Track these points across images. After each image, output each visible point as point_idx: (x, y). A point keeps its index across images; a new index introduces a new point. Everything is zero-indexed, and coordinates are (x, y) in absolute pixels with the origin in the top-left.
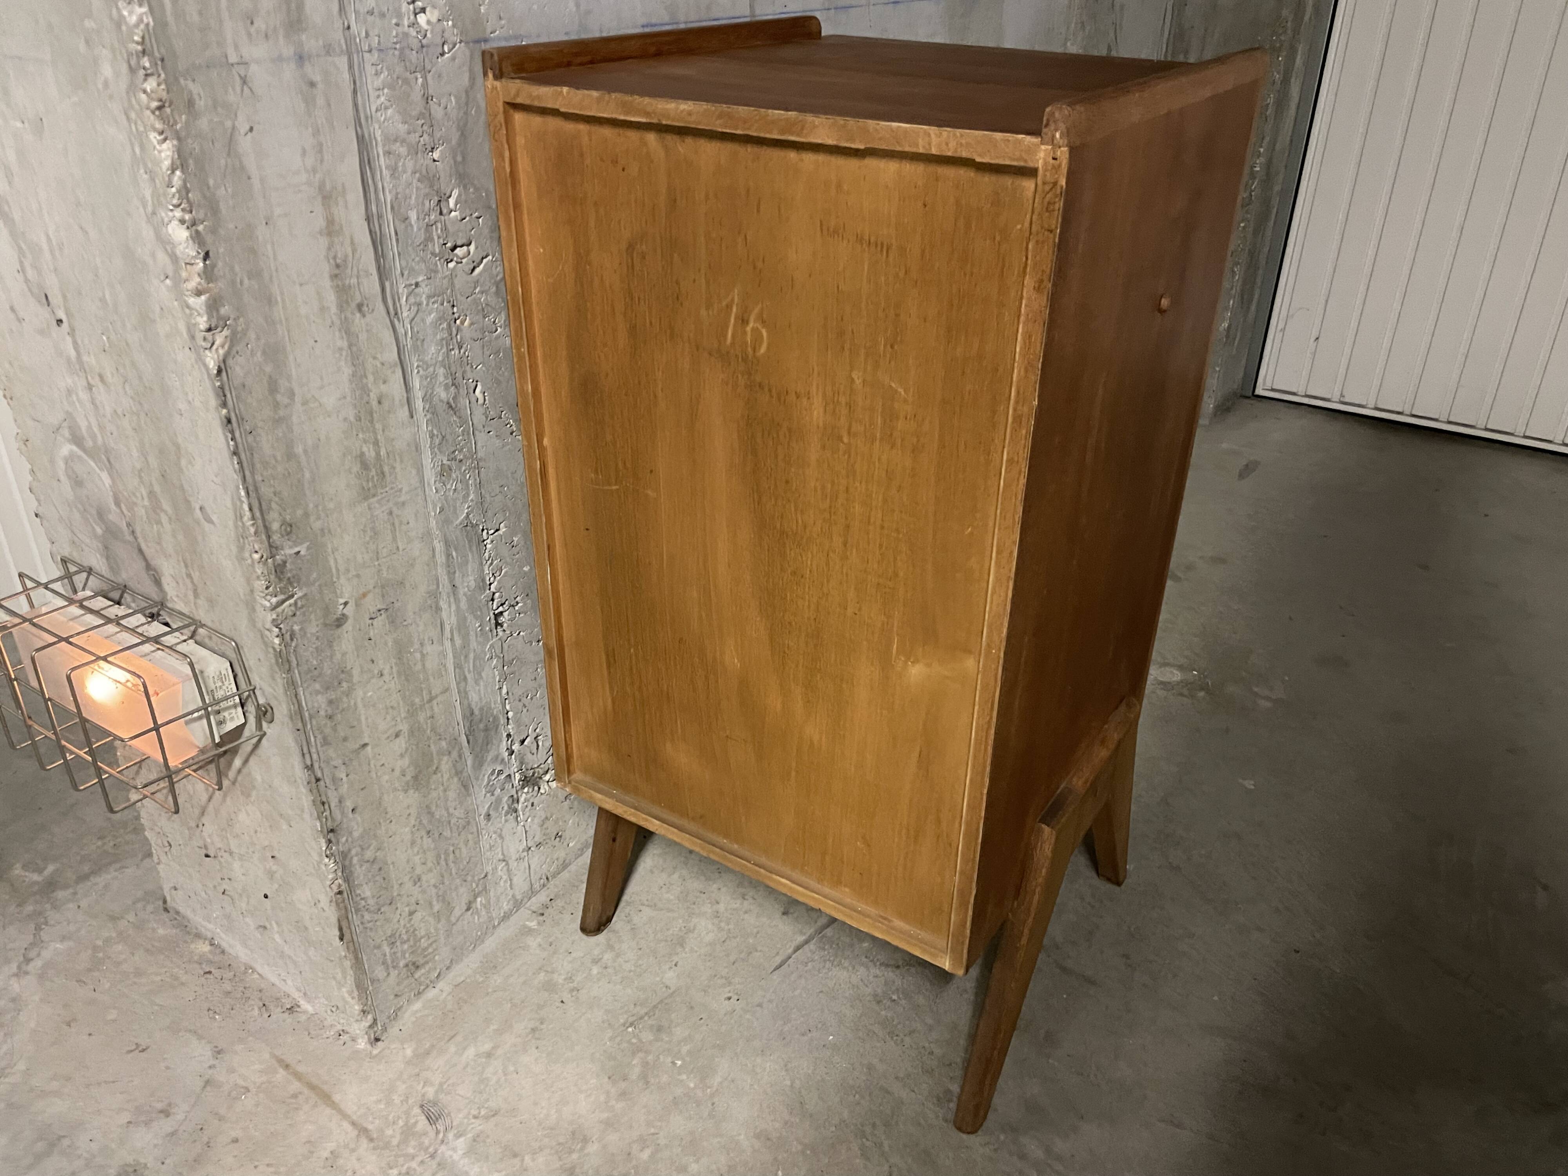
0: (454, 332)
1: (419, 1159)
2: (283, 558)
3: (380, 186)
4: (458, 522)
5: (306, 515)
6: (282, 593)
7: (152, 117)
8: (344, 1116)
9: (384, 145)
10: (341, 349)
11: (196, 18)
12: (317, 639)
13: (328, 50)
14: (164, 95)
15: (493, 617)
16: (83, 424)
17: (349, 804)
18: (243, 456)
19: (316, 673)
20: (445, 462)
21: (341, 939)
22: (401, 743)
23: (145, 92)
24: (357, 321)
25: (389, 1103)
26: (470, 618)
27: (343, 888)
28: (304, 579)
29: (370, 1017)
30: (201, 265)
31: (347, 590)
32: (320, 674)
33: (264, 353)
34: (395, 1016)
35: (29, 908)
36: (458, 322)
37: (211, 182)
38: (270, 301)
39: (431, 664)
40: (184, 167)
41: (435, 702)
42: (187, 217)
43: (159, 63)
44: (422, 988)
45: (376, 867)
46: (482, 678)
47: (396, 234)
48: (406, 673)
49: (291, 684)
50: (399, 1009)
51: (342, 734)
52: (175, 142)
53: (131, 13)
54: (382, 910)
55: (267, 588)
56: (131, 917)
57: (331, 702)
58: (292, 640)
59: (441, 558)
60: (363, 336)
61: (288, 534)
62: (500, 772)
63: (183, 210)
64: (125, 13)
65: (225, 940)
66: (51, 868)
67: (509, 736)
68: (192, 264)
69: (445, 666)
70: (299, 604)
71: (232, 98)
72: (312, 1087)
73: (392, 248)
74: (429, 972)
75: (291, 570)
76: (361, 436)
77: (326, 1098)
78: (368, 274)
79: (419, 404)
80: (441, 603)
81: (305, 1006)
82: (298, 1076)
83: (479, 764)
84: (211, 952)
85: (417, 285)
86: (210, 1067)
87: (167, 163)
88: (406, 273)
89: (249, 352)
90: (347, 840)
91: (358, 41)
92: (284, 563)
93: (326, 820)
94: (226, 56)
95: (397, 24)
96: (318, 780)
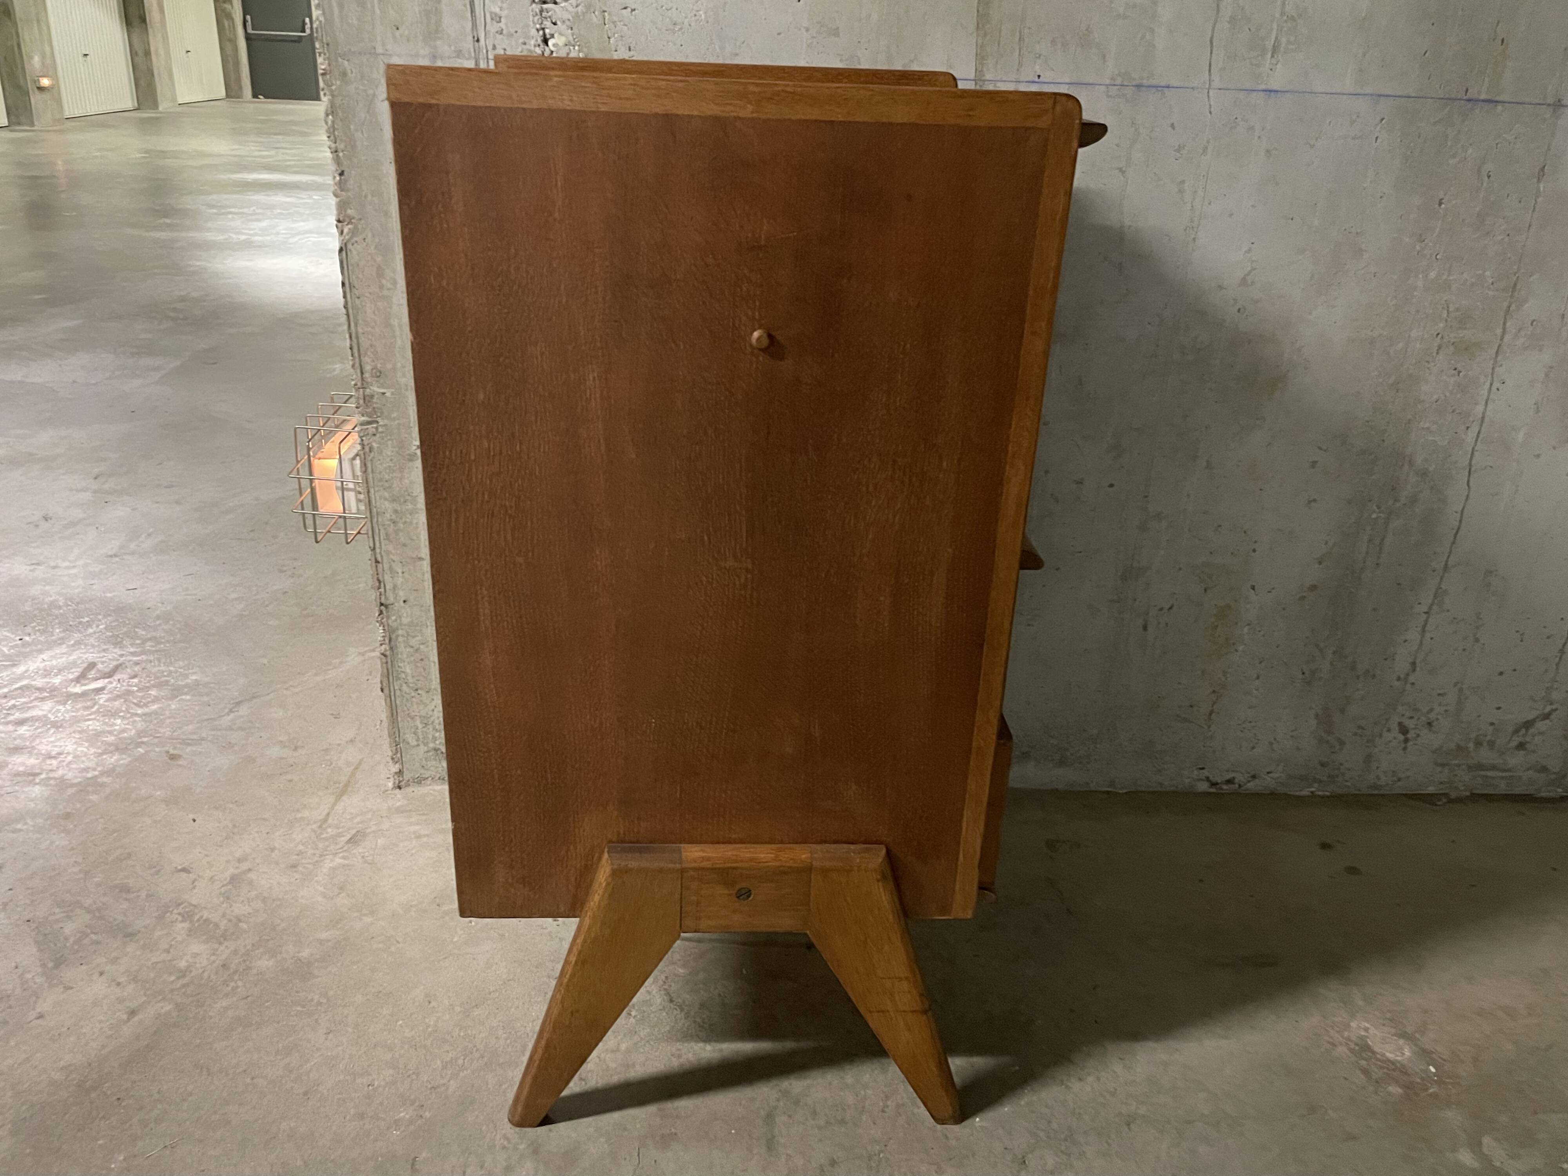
1: (317, 852)
2: (372, 392)
5: (394, 369)
6: (367, 416)
7: (319, 79)
8: (333, 807)
11: (355, 22)
12: (391, 460)
13: (459, 54)
17: (402, 594)
18: (350, 311)
19: (386, 485)
21: (382, 690)
25: (353, 818)
27: (388, 653)
28: (386, 414)
29: (397, 766)
30: (338, 178)
32: (390, 487)
33: (376, 247)
34: (416, 781)
37: (352, 127)
38: (386, 214)
40: (334, 114)
42: (332, 146)
43: (325, 46)
45: (418, 656)
50: (424, 780)
52: (330, 97)
54: (419, 692)
55: (357, 408)
58: (370, 451)
61: (378, 377)
63: (330, 141)
68: (332, 176)
70: (380, 429)
71: (375, 75)
72: (346, 786)
75: (376, 403)
77: (341, 795)
87: (324, 110)
89: (364, 244)
90: (396, 620)
91: (485, 51)
92: (372, 396)
93: (380, 594)
94: (375, 48)
95: (525, 44)
96: (377, 562)
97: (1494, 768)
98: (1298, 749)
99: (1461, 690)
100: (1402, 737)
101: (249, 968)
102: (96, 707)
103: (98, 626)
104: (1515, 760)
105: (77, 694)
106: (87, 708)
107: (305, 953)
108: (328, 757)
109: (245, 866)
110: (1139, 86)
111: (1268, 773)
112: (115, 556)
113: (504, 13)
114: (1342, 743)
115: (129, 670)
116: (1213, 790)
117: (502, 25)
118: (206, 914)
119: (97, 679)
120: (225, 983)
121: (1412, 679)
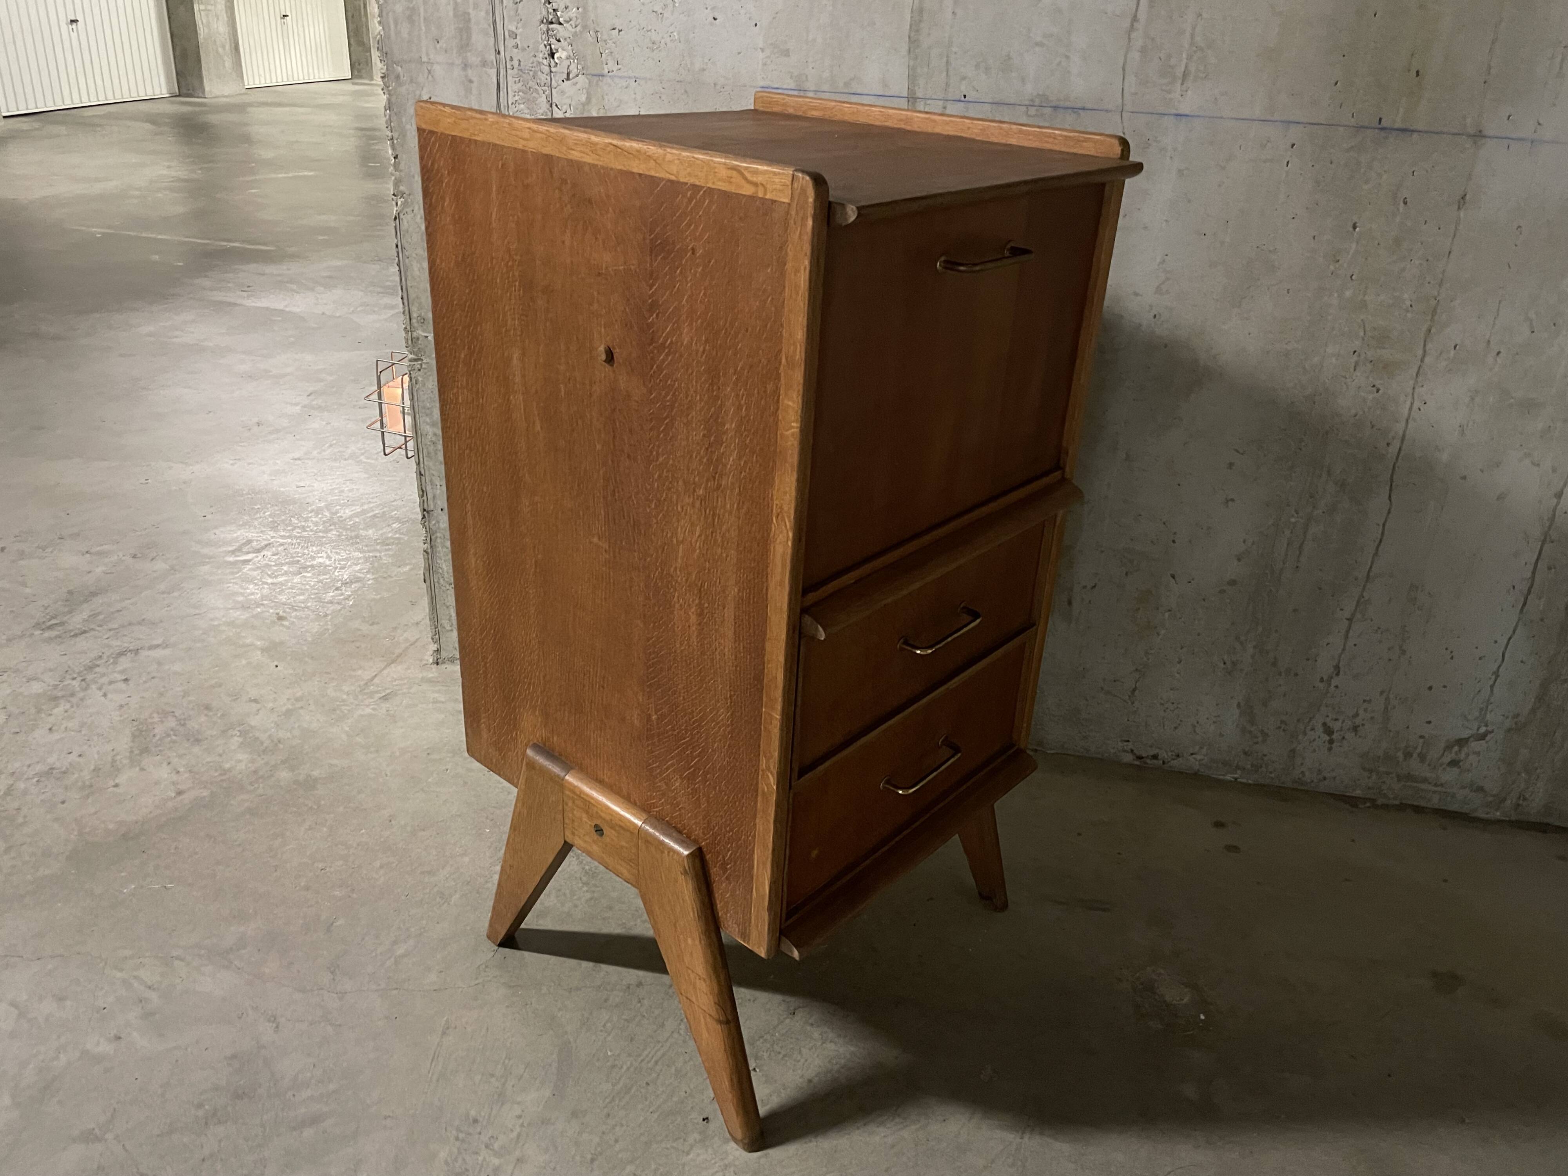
1: (355, 702)
2: (418, 335)
6: (414, 354)
8: (381, 671)
12: (432, 392)
13: (484, 64)
17: (439, 503)
18: (402, 269)
19: (428, 411)
21: (425, 581)
25: (392, 681)
27: (429, 551)
28: (427, 353)
29: (436, 645)
30: (393, 161)
34: (452, 661)
37: (404, 120)
40: (391, 109)
42: (390, 134)
43: (385, 55)
51: (441, 459)
52: (388, 96)
55: (407, 347)
57: (435, 434)
58: (416, 384)
61: (422, 323)
63: (388, 130)
68: (389, 159)
70: (424, 366)
71: (421, 79)
75: (421, 345)
89: (413, 215)
90: (435, 524)
91: (504, 62)
93: (423, 501)
94: (421, 58)
95: (535, 56)
96: (421, 474)
97: (1425, 780)
98: (1221, 735)
99: (1387, 699)
100: (1327, 738)
101: (272, 776)
102: (240, 574)
103: (264, 513)
104: (1449, 776)
105: (230, 562)
106: (232, 573)
107: (315, 773)
108: (393, 634)
109: (299, 705)
110: (1056, 108)
111: (1192, 754)
112: (299, 459)
113: (519, 31)
114: (1265, 735)
115: (274, 549)
116: (1137, 763)
117: (518, 40)
118: (257, 734)
119: (248, 553)
120: (251, 784)
121: (1334, 682)
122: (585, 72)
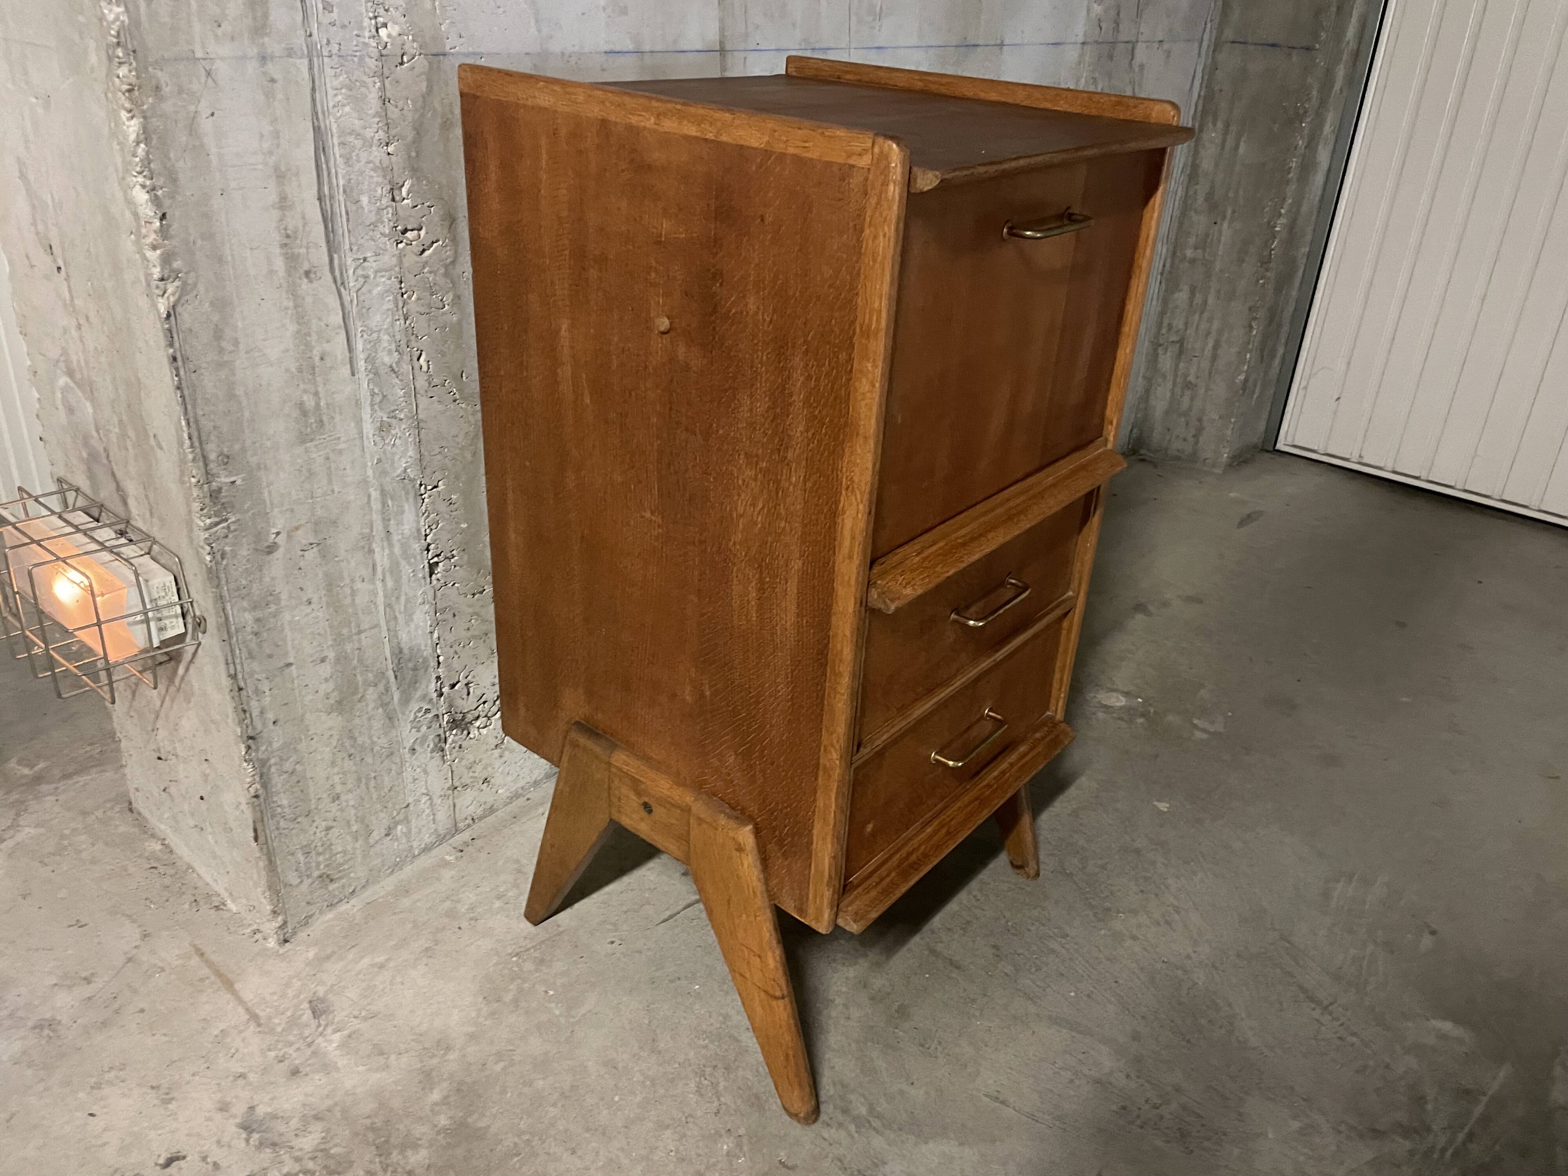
0: (401, 305)
1: (297, 1046)
2: (219, 485)
3: (333, 171)
4: (395, 474)
5: (243, 450)
6: (216, 516)
7: (123, 98)
8: (240, 1001)
9: (339, 137)
10: (287, 308)
11: (167, 19)
12: (248, 561)
13: (290, 52)
14: (134, 80)
15: (427, 566)
16: (74, 358)
17: (271, 716)
18: (186, 392)
19: (244, 591)
20: (385, 419)
21: (256, 839)
22: (326, 670)
23: (118, 77)
24: (304, 286)
25: (283, 996)
26: (403, 563)
27: (260, 792)
28: (238, 506)
29: (280, 919)
30: (158, 224)
31: (279, 522)
32: (248, 594)
33: (212, 304)
34: (306, 922)
35: (14, 796)
36: (405, 296)
37: (172, 155)
38: (220, 260)
39: (361, 600)
40: (147, 140)
41: (363, 636)
42: (148, 182)
43: (131, 53)
44: (336, 901)
45: (294, 779)
46: (412, 620)
47: (347, 213)
48: (335, 605)
49: (220, 598)
50: (311, 916)
51: (268, 651)
52: (141, 120)
53: (111, 11)
54: (299, 820)
55: (202, 510)
56: (99, 813)
57: (258, 620)
59: (376, 505)
60: (309, 300)
61: (226, 464)
62: (428, 711)
63: (145, 177)
64: (106, 11)
65: (173, 840)
66: (41, 765)
67: (438, 678)
68: (150, 223)
69: (375, 604)
70: (232, 528)
71: (195, 86)
72: (219, 974)
73: (341, 225)
74: (343, 887)
75: (225, 497)
76: (302, 386)
77: (229, 985)
78: (317, 246)
79: (361, 365)
80: (374, 545)
81: (231, 906)
82: (210, 964)
83: (406, 701)
84: (160, 851)
85: (365, 260)
86: (136, 947)
87: (133, 137)
88: (355, 248)
89: (197, 302)
90: (266, 750)
91: (319, 47)
92: (220, 490)
93: (247, 725)
94: (193, 52)
95: (358, 36)
96: (240, 689)
113: (335, 1)
117: (335, 14)
122: (422, 51)
